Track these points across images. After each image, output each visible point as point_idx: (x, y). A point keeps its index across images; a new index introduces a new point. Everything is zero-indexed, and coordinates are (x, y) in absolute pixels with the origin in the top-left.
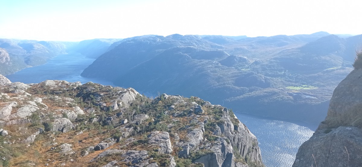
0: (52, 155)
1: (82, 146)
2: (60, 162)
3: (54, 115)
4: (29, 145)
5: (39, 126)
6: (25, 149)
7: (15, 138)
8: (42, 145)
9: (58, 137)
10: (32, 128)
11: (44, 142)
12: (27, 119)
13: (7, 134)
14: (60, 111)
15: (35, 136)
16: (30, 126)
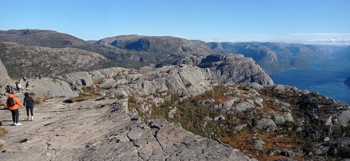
0: (246, 145)
1: (272, 147)
2: (249, 152)
3: (265, 115)
4: (236, 132)
5: (248, 120)
6: (232, 134)
7: (228, 124)
8: (244, 135)
9: (261, 133)
10: (242, 120)
11: (247, 134)
12: (242, 113)
13: (224, 120)
14: (271, 113)
15: (242, 127)
16: (242, 119)
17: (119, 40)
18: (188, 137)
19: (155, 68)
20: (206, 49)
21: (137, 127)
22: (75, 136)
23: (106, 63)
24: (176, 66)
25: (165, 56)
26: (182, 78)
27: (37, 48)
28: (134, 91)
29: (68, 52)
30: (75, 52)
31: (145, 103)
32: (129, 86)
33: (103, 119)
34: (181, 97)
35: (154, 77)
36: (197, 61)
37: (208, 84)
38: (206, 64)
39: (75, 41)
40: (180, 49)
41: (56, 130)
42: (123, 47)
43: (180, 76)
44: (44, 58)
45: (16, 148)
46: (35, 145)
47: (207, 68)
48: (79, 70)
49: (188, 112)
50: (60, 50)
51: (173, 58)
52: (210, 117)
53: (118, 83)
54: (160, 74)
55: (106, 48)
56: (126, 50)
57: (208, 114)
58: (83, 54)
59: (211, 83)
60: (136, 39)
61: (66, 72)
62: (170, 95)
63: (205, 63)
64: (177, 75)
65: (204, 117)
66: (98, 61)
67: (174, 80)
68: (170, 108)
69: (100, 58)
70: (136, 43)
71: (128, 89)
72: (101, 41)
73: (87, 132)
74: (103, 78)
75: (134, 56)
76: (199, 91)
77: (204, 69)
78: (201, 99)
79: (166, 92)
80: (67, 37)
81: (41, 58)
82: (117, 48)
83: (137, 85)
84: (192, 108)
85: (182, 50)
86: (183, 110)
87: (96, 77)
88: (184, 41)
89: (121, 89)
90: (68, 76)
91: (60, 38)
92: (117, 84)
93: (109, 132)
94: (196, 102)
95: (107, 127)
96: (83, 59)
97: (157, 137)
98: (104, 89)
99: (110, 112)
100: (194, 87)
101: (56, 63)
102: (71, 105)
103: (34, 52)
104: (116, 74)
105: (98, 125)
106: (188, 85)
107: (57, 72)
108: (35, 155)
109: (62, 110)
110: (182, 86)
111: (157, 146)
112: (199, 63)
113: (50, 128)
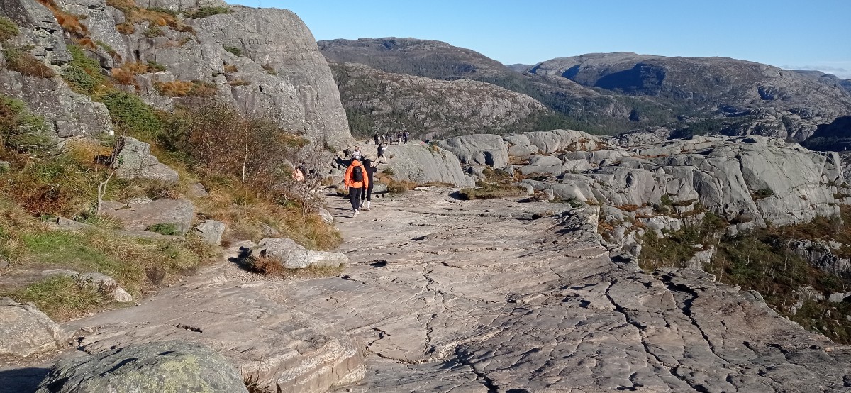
17: (585, 65)
18: (787, 334)
19: (669, 139)
20: (836, 97)
21: (631, 280)
22: (482, 272)
23: (545, 118)
24: (733, 138)
25: (702, 111)
26: (746, 172)
27: (405, 78)
28: (604, 192)
29: (466, 88)
30: (480, 91)
31: (628, 224)
32: (593, 178)
33: (539, 245)
34: (735, 222)
35: (663, 163)
36: (800, 131)
37: (828, 197)
38: (830, 139)
39: (482, 66)
40: (754, 92)
41: (440, 252)
42: (592, 81)
43: (741, 167)
44: (417, 99)
45: (368, 276)
46: (402, 276)
47: (830, 152)
48: (483, 131)
49: (750, 265)
50: (450, 84)
51: (728, 116)
52: (816, 289)
53: (568, 167)
54: (683, 157)
55: (550, 83)
56: (597, 91)
57: (811, 279)
58: (495, 95)
59: (836, 196)
60: (629, 63)
61: (456, 132)
62: (702, 215)
63: (827, 137)
64: (734, 161)
65: (796, 285)
66: (526, 113)
67: (721, 176)
68: (696, 246)
69: (532, 106)
70: (626, 72)
71: (590, 185)
72: (541, 67)
73: (508, 269)
74: (533, 154)
75: (615, 106)
76: (792, 214)
77: (823, 154)
78: (797, 237)
79: (692, 205)
80: (468, 56)
81: (410, 100)
82: (577, 85)
83: (615, 178)
84: (763, 258)
85: (759, 96)
86: (734, 259)
87: (517, 149)
88: (770, 73)
89: (573, 184)
90: (459, 141)
91: (454, 57)
92: (564, 169)
93: (557, 278)
94: (777, 243)
95: (552, 266)
96: (495, 108)
97: (692, 315)
98: (531, 178)
99: (556, 233)
100: (779, 201)
101: (437, 112)
102: (466, 204)
103: (399, 86)
104: (567, 145)
105: (531, 257)
106: (763, 194)
107: (436, 131)
108: (406, 298)
109: (448, 213)
110: (741, 192)
111: (695, 338)
112: (805, 136)
113: (426, 246)
